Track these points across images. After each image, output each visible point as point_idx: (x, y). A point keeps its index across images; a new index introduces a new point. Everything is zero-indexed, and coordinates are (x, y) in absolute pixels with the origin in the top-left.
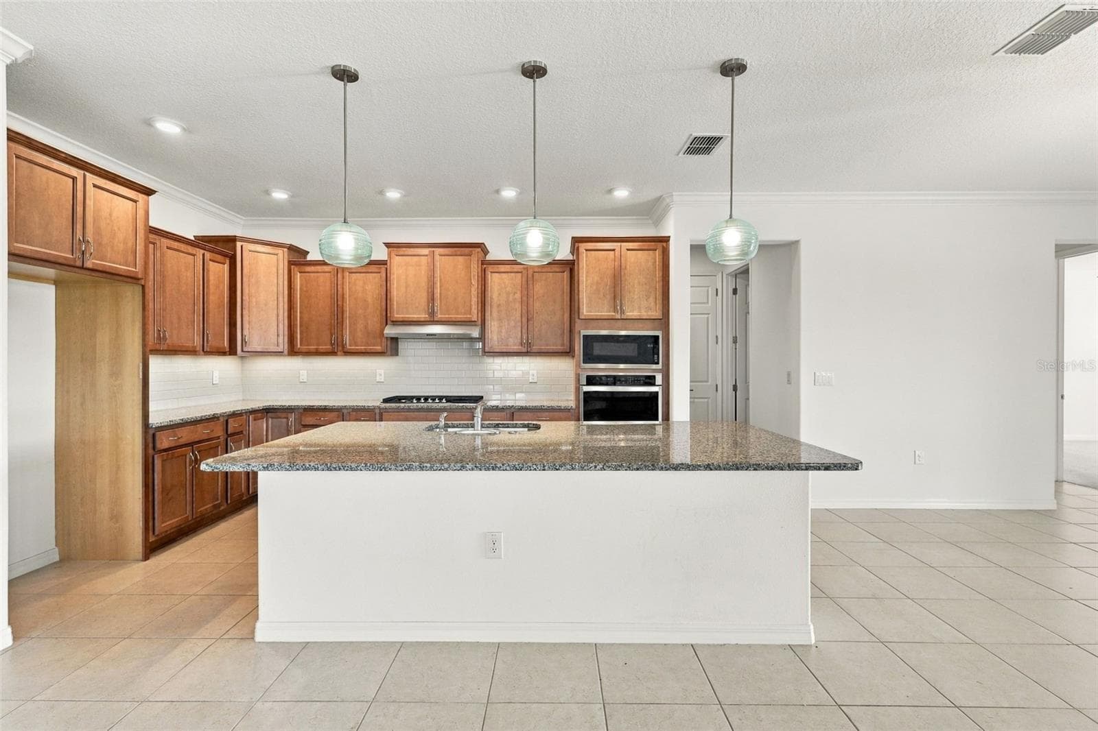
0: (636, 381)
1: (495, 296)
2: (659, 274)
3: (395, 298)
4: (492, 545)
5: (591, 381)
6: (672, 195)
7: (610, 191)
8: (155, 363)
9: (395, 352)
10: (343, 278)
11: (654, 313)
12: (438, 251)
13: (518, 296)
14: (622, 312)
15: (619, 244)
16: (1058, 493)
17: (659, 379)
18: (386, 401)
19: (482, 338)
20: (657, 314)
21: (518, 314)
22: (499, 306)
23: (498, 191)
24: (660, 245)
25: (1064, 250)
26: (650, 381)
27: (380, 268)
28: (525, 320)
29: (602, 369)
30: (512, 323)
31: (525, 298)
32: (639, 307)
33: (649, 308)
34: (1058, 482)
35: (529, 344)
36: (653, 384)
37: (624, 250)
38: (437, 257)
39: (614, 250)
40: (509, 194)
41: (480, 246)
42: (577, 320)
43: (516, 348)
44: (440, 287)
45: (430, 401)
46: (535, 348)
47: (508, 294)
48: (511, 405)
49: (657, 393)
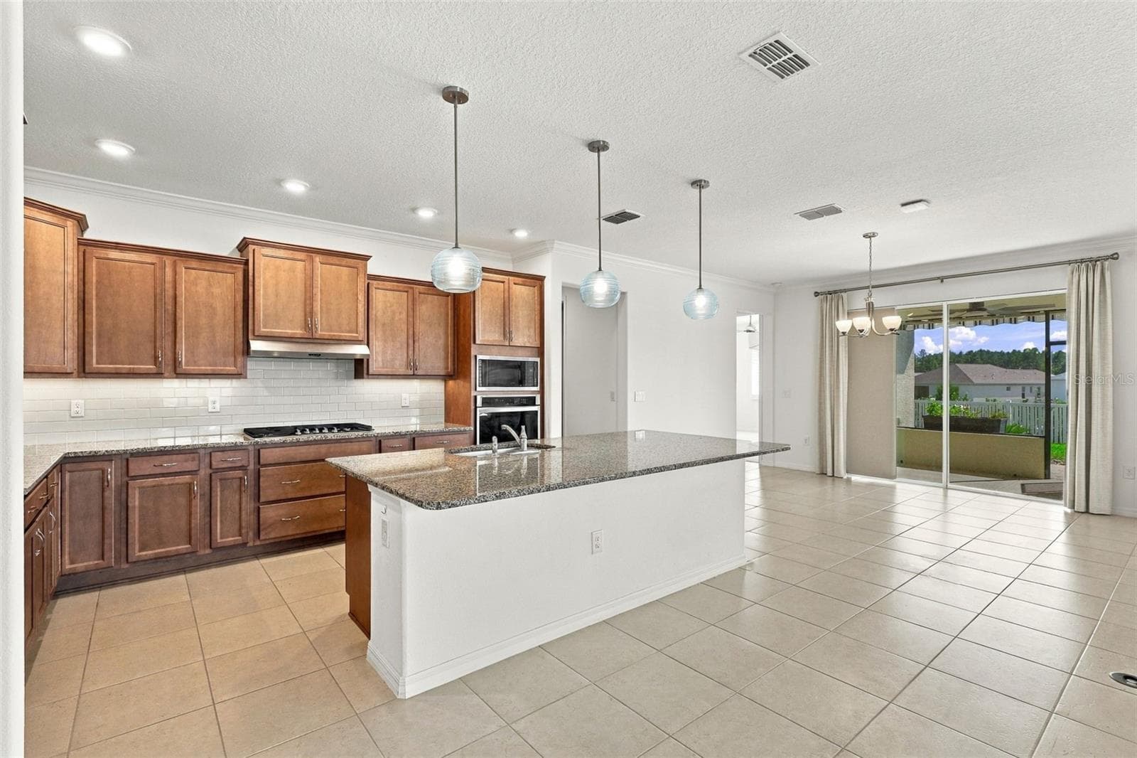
1: (379, 314)
2: (537, 307)
3: (262, 309)
5: (486, 402)
6: (554, 243)
7: (512, 231)
10: (176, 274)
11: (533, 342)
12: (318, 258)
13: (404, 316)
14: (510, 340)
15: (507, 277)
17: (538, 401)
20: (537, 344)
21: (404, 335)
22: (384, 325)
23: (414, 210)
24: (538, 282)
27: (236, 268)
28: (410, 342)
30: (398, 345)
31: (411, 319)
32: (523, 336)
33: (529, 337)
35: (415, 367)
36: (534, 404)
37: (512, 283)
38: (318, 264)
39: (503, 282)
40: (426, 214)
41: (365, 258)
42: (472, 345)
43: (402, 371)
44: (321, 300)
45: (326, 430)
46: (421, 372)
47: (394, 313)
48: (413, 430)
49: (537, 412)
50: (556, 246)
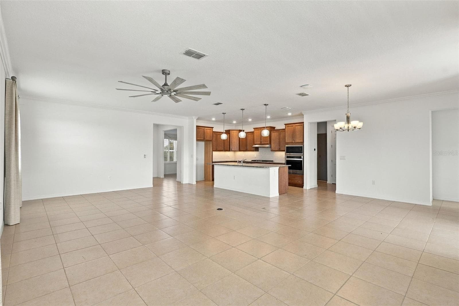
0: (297, 157)
3: (255, 139)
5: (288, 157)
6: (305, 112)
8: (213, 152)
9: (258, 151)
11: (302, 141)
14: (295, 141)
17: (302, 158)
18: (252, 161)
19: (271, 147)
22: (274, 140)
24: (302, 124)
26: (300, 158)
28: (279, 143)
29: (292, 154)
30: (276, 144)
32: (298, 140)
33: (300, 140)
39: (293, 126)
42: (285, 143)
49: (302, 160)
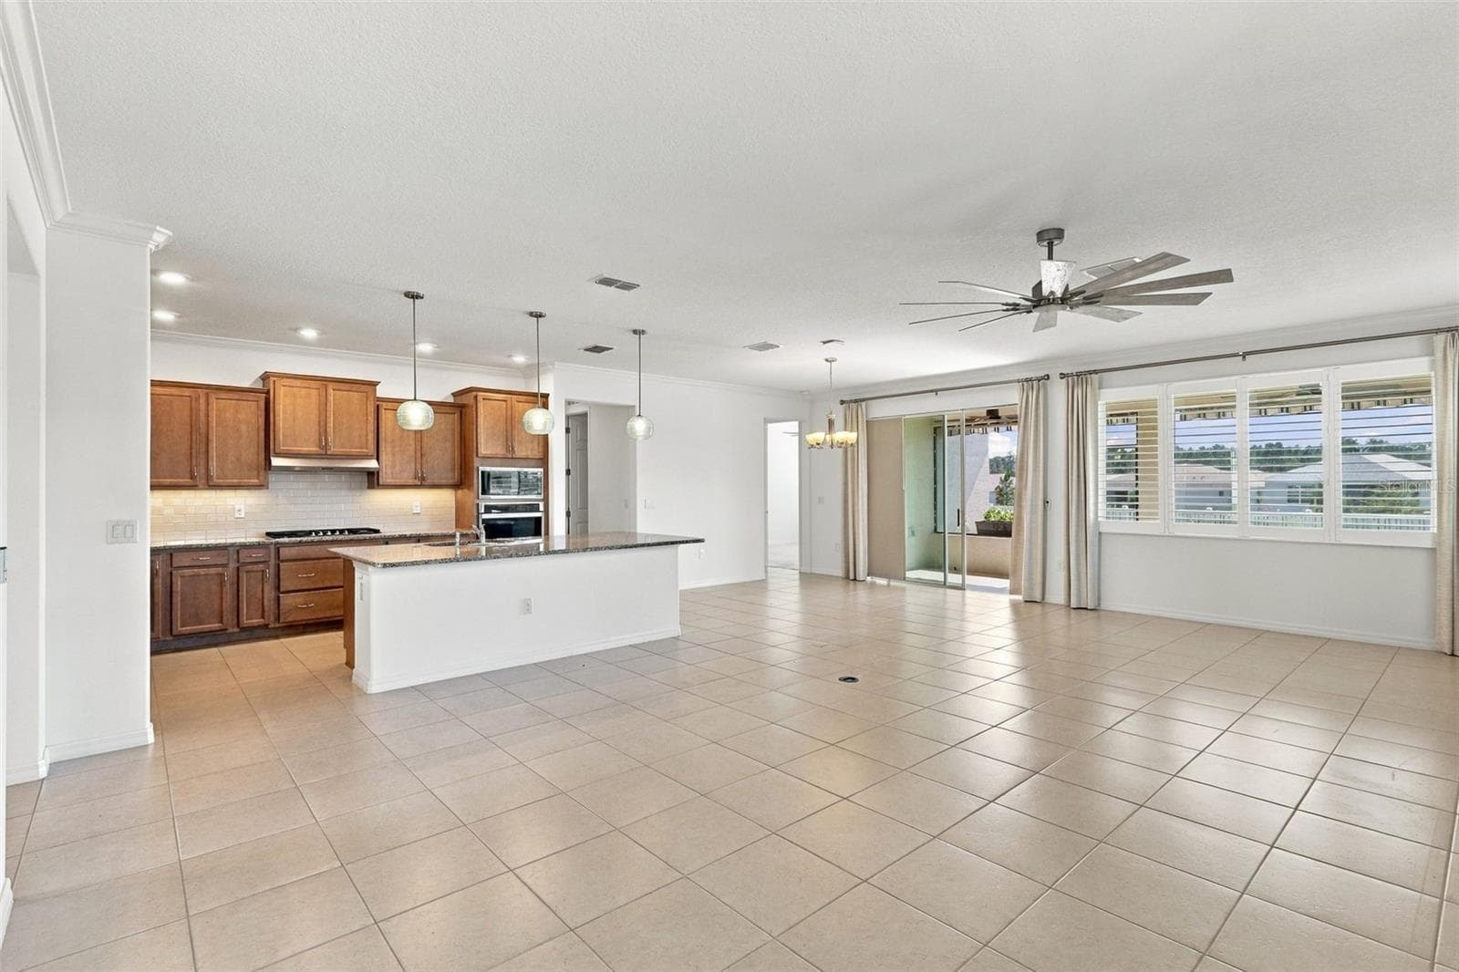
0: (524, 508)
1: (389, 434)
3: (281, 431)
4: (527, 607)
5: (489, 509)
6: (554, 364)
7: (509, 356)
10: (208, 404)
11: (537, 454)
12: (331, 386)
14: (513, 453)
15: (510, 396)
16: (766, 572)
17: (541, 508)
18: (270, 536)
20: (541, 456)
21: (412, 448)
22: (393, 441)
24: (541, 400)
25: (767, 421)
26: (534, 508)
27: (259, 397)
28: (419, 454)
30: (406, 459)
32: (527, 450)
33: (532, 451)
34: (766, 567)
35: (423, 479)
36: (538, 510)
37: (514, 401)
38: (331, 391)
39: (506, 400)
41: (374, 384)
42: (475, 458)
43: (411, 482)
44: (334, 421)
46: (429, 482)
50: (556, 367)
